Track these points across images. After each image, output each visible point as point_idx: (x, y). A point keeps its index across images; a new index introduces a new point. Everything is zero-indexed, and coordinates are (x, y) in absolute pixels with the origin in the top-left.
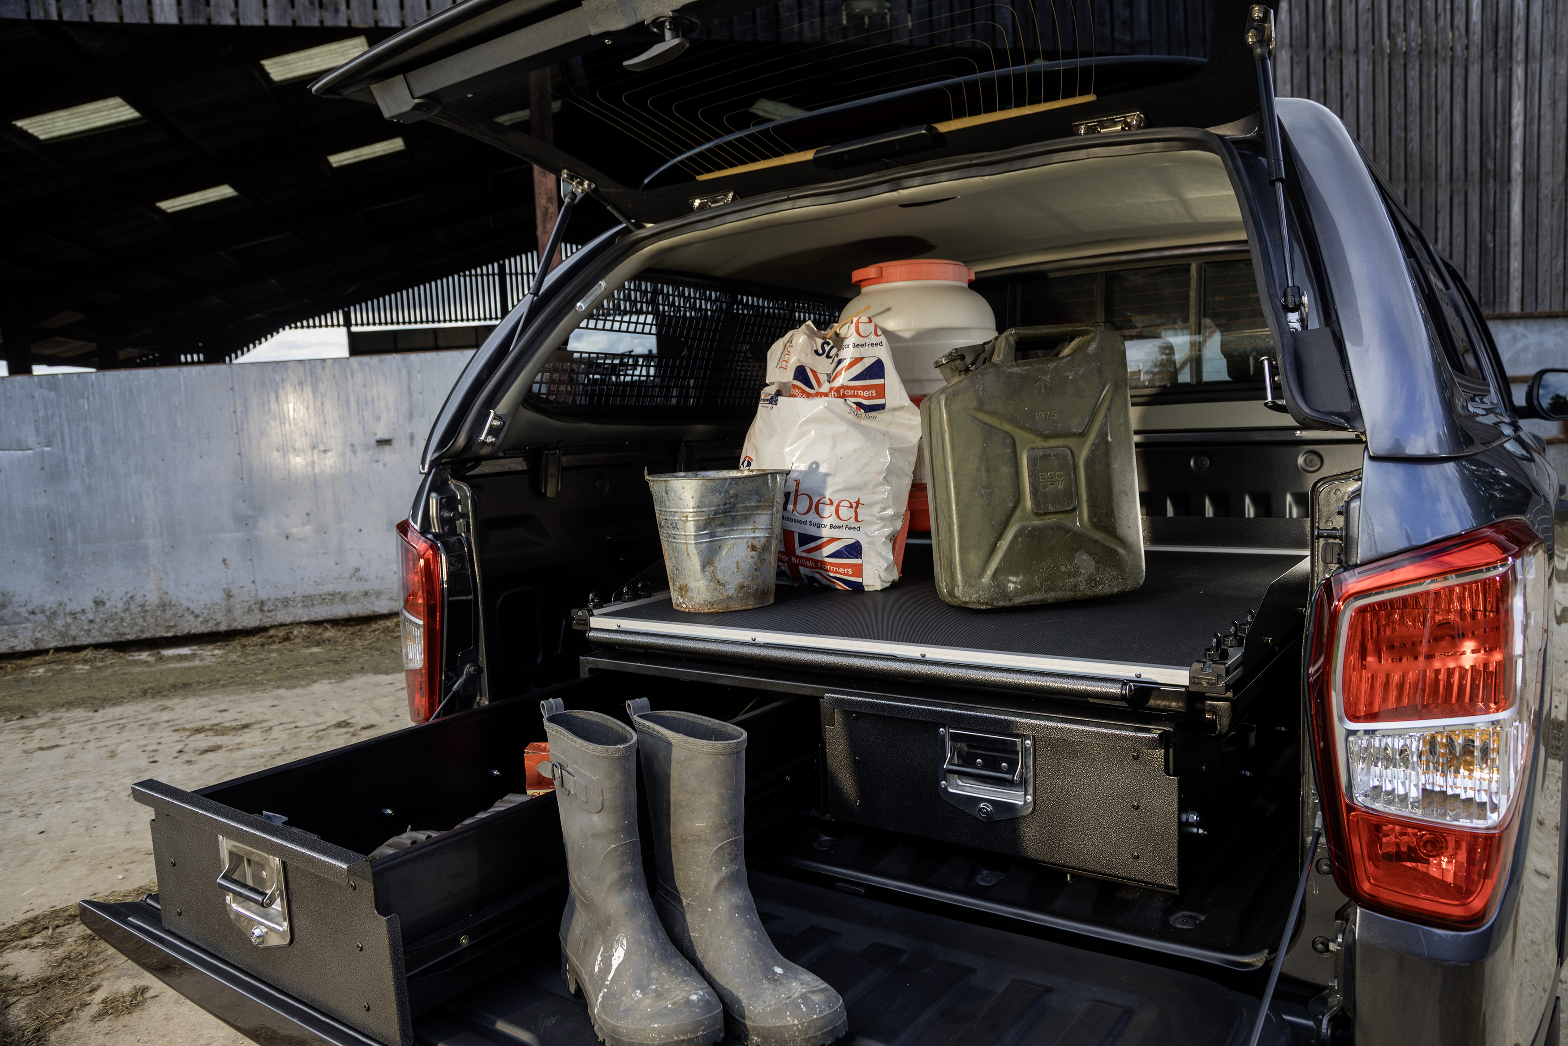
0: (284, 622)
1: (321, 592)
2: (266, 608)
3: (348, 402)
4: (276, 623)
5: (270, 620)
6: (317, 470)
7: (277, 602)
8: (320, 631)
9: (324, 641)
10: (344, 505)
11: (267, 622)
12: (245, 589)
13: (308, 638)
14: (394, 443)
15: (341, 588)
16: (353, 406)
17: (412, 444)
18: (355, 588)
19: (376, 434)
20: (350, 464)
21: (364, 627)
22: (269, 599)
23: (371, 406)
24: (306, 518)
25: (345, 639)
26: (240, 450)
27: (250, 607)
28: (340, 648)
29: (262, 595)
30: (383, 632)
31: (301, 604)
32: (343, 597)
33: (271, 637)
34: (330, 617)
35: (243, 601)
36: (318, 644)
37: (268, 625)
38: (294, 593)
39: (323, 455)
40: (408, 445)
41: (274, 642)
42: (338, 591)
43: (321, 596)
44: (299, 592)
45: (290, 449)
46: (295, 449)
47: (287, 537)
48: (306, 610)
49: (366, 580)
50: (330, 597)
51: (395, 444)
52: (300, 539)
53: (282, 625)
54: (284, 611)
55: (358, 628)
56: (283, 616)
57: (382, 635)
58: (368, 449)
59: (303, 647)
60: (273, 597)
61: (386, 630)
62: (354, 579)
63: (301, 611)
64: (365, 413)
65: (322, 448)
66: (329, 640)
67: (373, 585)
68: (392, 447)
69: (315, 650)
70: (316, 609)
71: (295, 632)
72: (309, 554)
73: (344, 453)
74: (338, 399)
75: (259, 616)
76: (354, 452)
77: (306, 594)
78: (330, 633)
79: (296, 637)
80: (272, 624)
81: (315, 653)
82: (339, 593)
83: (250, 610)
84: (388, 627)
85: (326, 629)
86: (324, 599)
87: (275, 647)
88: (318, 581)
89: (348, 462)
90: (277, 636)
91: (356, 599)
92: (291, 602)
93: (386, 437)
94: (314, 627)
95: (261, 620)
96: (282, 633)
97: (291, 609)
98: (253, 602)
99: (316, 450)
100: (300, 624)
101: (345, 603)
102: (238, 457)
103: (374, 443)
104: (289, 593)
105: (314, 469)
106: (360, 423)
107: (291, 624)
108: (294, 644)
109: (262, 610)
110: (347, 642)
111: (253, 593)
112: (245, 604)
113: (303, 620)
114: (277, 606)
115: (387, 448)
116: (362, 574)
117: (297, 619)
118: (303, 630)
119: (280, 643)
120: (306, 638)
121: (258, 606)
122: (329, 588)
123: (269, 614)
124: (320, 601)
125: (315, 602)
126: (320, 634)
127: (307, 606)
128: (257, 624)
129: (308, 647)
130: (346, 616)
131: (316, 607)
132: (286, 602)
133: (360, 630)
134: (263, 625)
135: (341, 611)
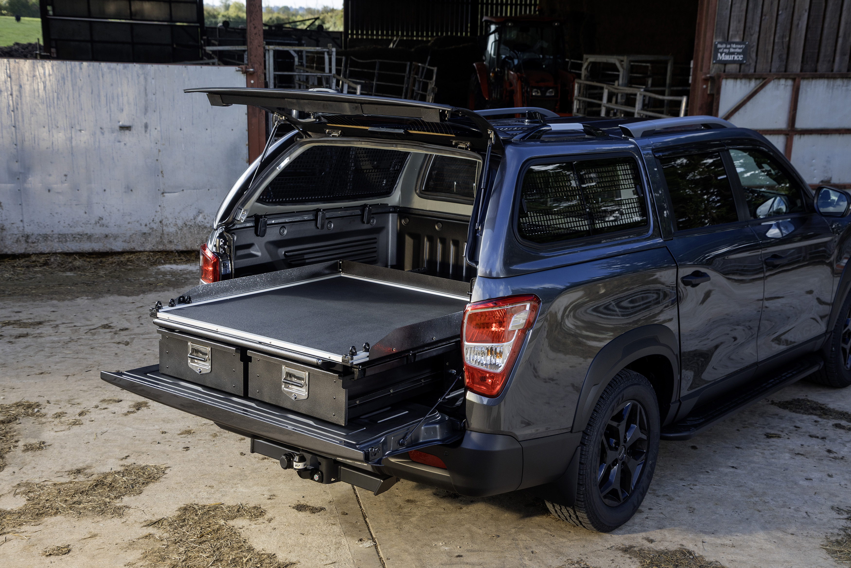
0: (43, 252)
1: (73, 232)
2: (30, 241)
3: (99, 96)
4: (37, 252)
5: (33, 249)
6: (74, 144)
7: (39, 237)
8: (70, 260)
9: (75, 268)
10: (93, 171)
11: (31, 250)
12: (14, 225)
13: (62, 264)
14: (132, 129)
15: (88, 230)
16: (103, 99)
17: (146, 131)
18: (98, 231)
19: (119, 122)
20: (99, 142)
21: (104, 260)
22: (33, 234)
23: (116, 100)
24: (64, 178)
25: (91, 268)
26: (15, 124)
27: (18, 238)
28: (87, 274)
29: (28, 230)
30: (118, 264)
31: (57, 240)
32: (89, 237)
33: (34, 262)
34: (79, 251)
35: (13, 234)
36: (71, 270)
37: (31, 253)
38: (52, 231)
39: (79, 132)
40: (143, 132)
41: (36, 266)
42: (85, 232)
43: (72, 235)
44: (56, 231)
45: (54, 126)
46: (58, 127)
47: (49, 191)
48: (61, 245)
49: (107, 227)
50: (79, 236)
51: (133, 131)
52: (58, 193)
53: (42, 254)
54: (43, 244)
55: (99, 260)
56: (43, 247)
57: (118, 267)
58: (113, 132)
59: (60, 271)
60: (36, 233)
61: (120, 264)
62: (98, 225)
63: (56, 245)
64: (112, 105)
65: (78, 128)
66: (79, 268)
67: (113, 230)
68: (130, 132)
69: (69, 274)
70: (68, 244)
71: (52, 260)
72: (65, 204)
73: (95, 133)
74: (92, 93)
75: (25, 245)
76: (103, 133)
77: (61, 233)
78: (78, 263)
79: (53, 263)
80: (34, 252)
81: (71, 276)
82: (86, 234)
83: (18, 241)
84: (122, 262)
85: (75, 259)
86: (74, 237)
87: (37, 269)
88: (71, 224)
89: (97, 140)
90: (38, 262)
91: (99, 239)
92: (49, 238)
93: (127, 124)
94: (66, 257)
95: (26, 249)
96: (42, 260)
97: (49, 243)
98: (21, 235)
99: (73, 130)
100: (55, 254)
101: (91, 241)
102: (13, 128)
103: (118, 128)
104: (48, 231)
105: (71, 143)
106: (107, 112)
107: (49, 253)
108: (52, 268)
109: (27, 242)
110: (93, 270)
111: (21, 229)
112: (14, 236)
113: (58, 251)
114: (38, 240)
115: (127, 132)
116: (103, 221)
117: (54, 250)
118: (58, 258)
119: (40, 266)
120: (60, 265)
121: (24, 238)
122: (78, 230)
123: (32, 245)
124: (72, 239)
125: (68, 240)
126: (71, 262)
127: (62, 242)
128: (23, 251)
129: (63, 272)
130: (91, 251)
131: (68, 243)
132: (46, 237)
133: (101, 262)
134: (27, 252)
135: (87, 247)
